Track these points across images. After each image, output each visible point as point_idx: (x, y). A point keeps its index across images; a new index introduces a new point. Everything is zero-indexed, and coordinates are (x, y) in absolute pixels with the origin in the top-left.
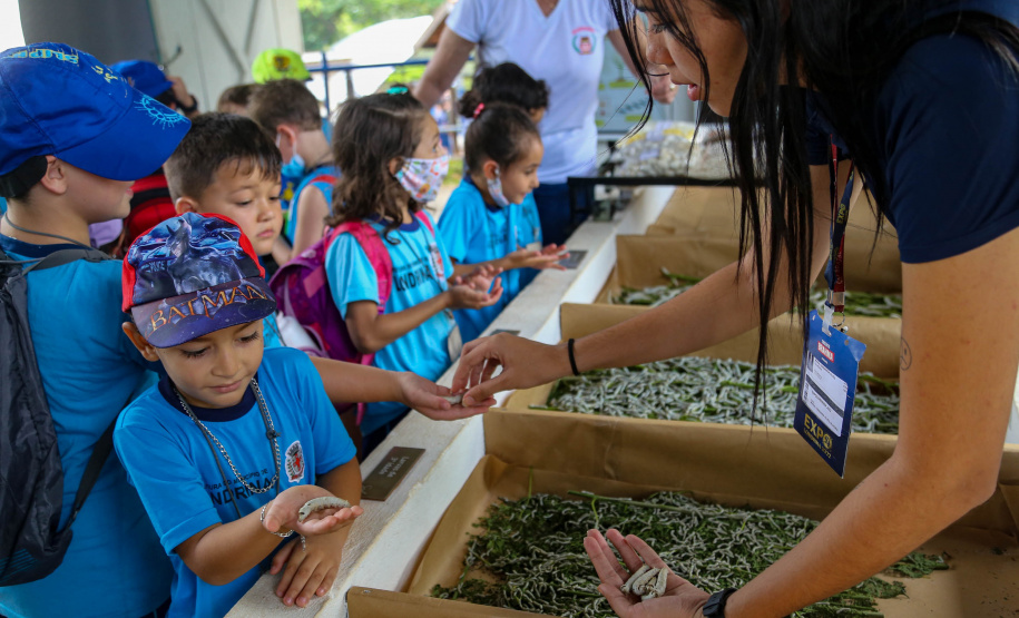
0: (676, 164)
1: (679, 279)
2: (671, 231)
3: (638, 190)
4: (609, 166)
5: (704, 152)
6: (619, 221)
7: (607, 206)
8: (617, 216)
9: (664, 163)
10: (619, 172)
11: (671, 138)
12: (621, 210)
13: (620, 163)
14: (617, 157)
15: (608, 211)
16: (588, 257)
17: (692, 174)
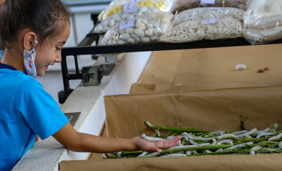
0: (150, 32)
1: (161, 130)
2: (152, 88)
3: (120, 56)
4: (93, 36)
5: (172, 19)
6: (107, 84)
7: (94, 71)
8: (104, 78)
9: (140, 31)
10: (103, 42)
11: (144, 9)
12: (108, 73)
13: (103, 34)
14: (99, 28)
15: (96, 76)
16: (81, 117)
17: (163, 39)
